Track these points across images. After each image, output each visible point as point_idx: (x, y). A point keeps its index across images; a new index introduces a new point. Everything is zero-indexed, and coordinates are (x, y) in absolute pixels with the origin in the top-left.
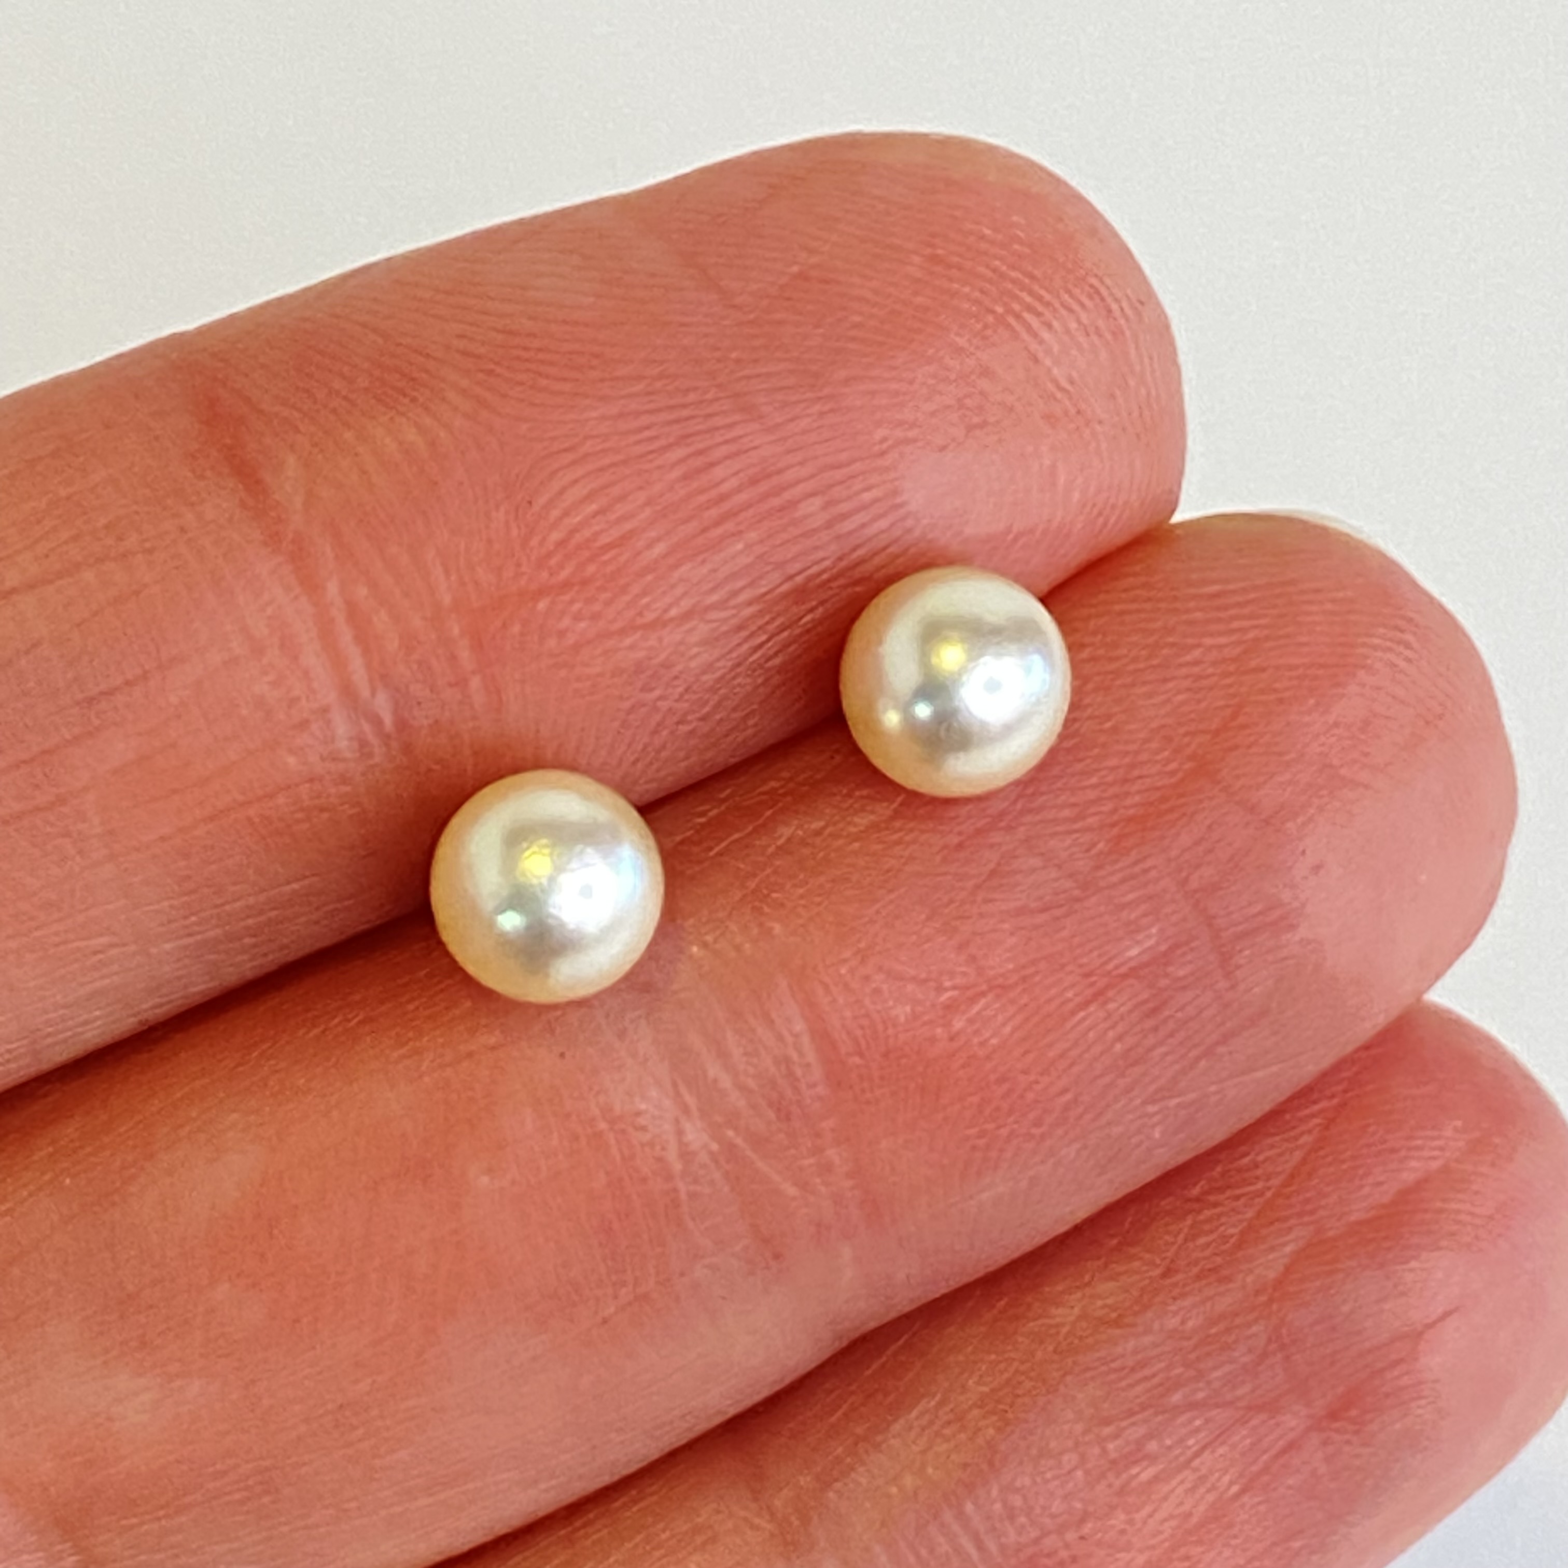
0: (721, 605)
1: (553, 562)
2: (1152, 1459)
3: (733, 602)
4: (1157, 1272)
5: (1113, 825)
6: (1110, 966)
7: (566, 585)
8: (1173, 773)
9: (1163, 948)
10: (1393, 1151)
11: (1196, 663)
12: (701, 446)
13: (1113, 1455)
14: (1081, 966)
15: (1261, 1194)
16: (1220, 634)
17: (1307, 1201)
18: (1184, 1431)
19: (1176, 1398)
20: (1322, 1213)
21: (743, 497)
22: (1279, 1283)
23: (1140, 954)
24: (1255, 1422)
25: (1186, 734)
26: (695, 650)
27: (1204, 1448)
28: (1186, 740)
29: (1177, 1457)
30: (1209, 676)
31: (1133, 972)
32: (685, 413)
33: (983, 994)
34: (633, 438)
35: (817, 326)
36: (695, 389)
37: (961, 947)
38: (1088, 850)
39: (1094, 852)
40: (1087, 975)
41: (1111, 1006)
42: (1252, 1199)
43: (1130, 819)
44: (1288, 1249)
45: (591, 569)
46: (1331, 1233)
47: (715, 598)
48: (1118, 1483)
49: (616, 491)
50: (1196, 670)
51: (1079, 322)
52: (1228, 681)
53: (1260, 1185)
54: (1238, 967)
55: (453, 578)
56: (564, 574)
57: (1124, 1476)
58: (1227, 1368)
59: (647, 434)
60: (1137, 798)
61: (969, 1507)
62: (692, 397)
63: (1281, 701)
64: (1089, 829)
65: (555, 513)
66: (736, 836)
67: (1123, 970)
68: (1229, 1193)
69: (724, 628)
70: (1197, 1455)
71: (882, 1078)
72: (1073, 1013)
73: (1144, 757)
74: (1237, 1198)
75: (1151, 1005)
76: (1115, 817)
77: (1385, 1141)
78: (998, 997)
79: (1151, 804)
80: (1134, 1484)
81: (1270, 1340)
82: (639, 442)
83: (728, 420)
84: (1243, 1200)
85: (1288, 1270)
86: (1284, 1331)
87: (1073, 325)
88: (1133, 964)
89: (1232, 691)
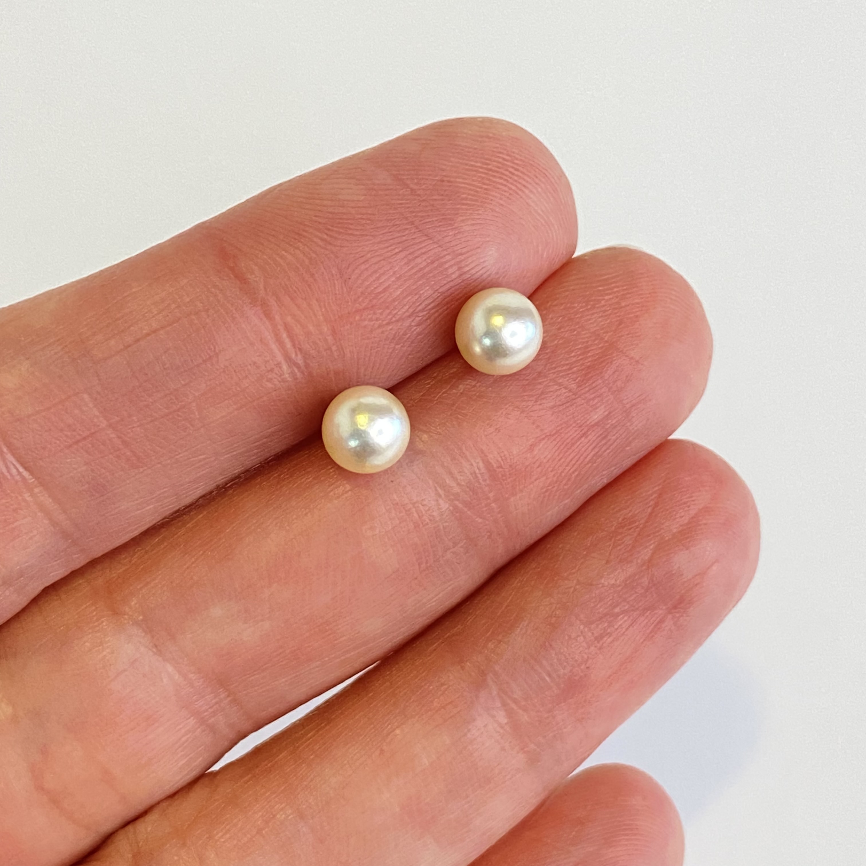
0: (423, 310)
1: (360, 300)
2: (610, 634)
3: (427, 308)
4: (604, 562)
5: (582, 370)
6: (588, 423)
7: (365, 309)
8: (602, 348)
9: (606, 413)
10: (685, 503)
11: (604, 306)
12: (412, 250)
13: (596, 635)
14: (578, 424)
15: (637, 527)
16: (610, 294)
17: (656, 527)
18: (621, 622)
19: (617, 610)
20: (662, 531)
21: (427, 269)
22: (650, 560)
23: (598, 417)
24: (647, 614)
25: (604, 333)
26: (415, 328)
27: (629, 627)
28: (605, 335)
29: (619, 632)
30: (609, 310)
31: (597, 424)
32: (404, 238)
33: (543, 439)
34: (386, 250)
35: (449, 200)
36: (407, 229)
37: (533, 423)
38: (575, 380)
39: (577, 381)
40: (580, 427)
41: (590, 437)
42: (635, 529)
43: (589, 367)
44: (651, 547)
45: (374, 301)
46: (667, 538)
47: (420, 308)
48: (599, 645)
49: (381, 271)
50: (603, 309)
51: (542, 188)
52: (616, 311)
53: (637, 524)
54: (633, 417)
55: (323, 310)
56: (364, 305)
57: (601, 642)
58: (635, 596)
59: (390, 248)
60: (590, 359)
61: (544, 662)
62: (407, 232)
63: (637, 317)
64: (573, 373)
65: (360, 281)
66: (444, 390)
67: (593, 423)
68: (626, 528)
69: (425, 318)
70: (627, 629)
71: (510, 474)
72: (576, 442)
73: (589, 343)
74: (630, 529)
75: (603, 436)
76: (583, 367)
77: (681, 500)
78: (548, 440)
79: (595, 360)
80: (604, 645)
81: (649, 583)
82: (388, 252)
83: (420, 240)
84: (632, 530)
85: (653, 554)
86: (654, 579)
87: (540, 190)
88: (596, 421)
89: (618, 314)
